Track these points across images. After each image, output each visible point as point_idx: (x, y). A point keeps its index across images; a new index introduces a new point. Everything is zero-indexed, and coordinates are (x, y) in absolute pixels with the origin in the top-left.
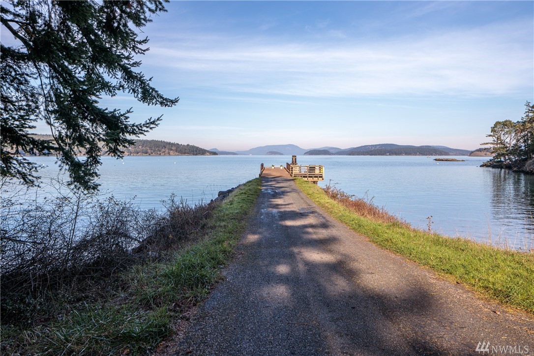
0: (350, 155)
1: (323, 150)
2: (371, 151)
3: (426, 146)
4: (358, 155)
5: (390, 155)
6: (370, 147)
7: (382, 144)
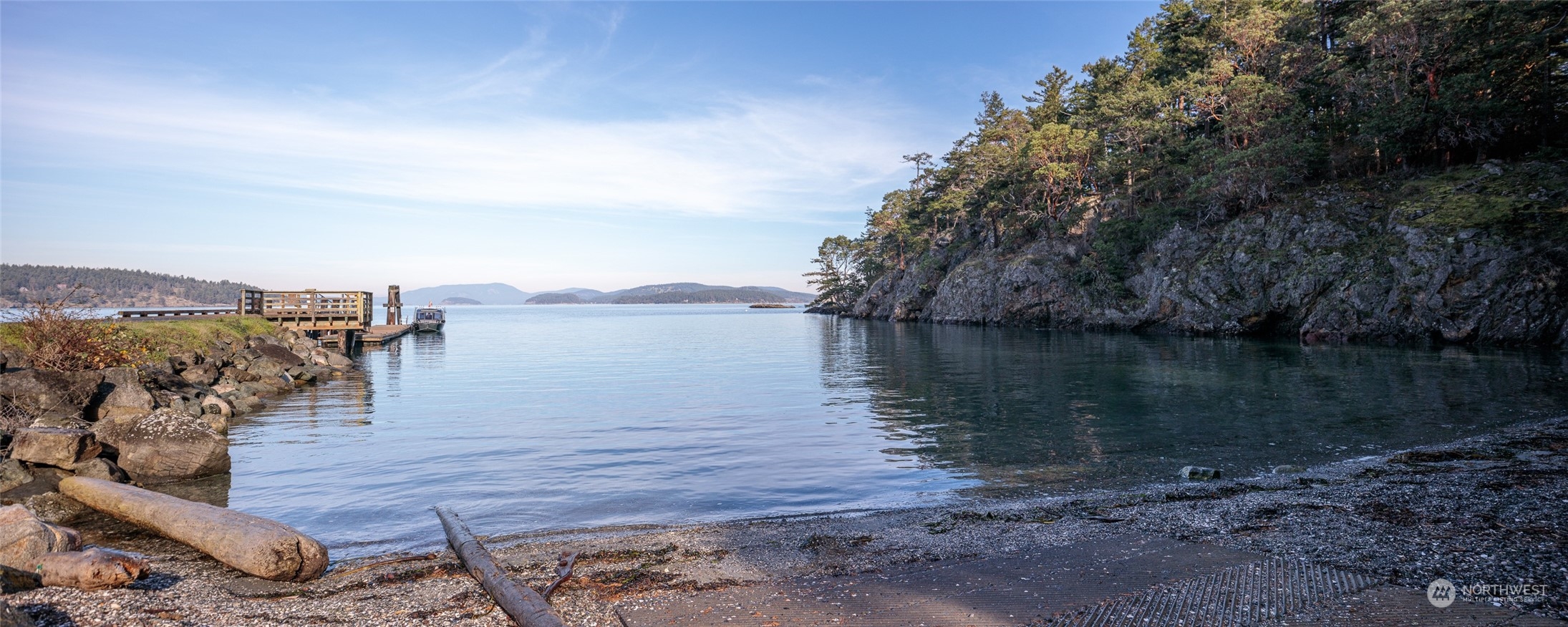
0: (618, 303)
1: (564, 295)
2: (658, 296)
3: (750, 288)
4: (633, 303)
5: (690, 302)
6: (656, 289)
7: (678, 284)
